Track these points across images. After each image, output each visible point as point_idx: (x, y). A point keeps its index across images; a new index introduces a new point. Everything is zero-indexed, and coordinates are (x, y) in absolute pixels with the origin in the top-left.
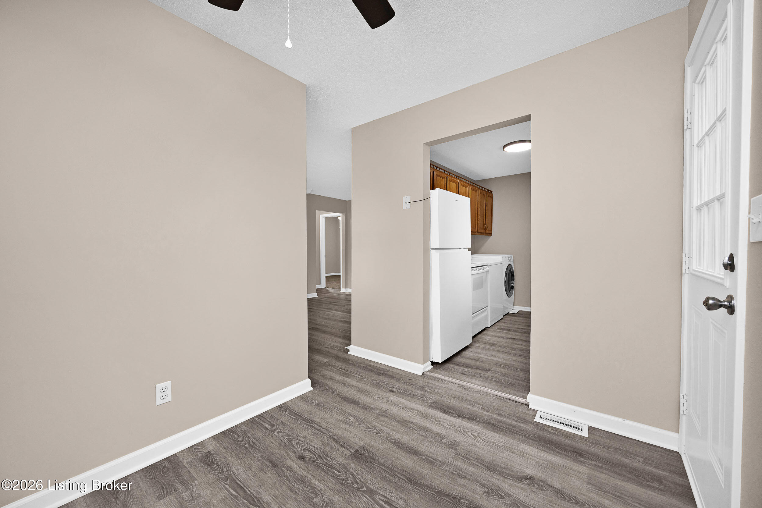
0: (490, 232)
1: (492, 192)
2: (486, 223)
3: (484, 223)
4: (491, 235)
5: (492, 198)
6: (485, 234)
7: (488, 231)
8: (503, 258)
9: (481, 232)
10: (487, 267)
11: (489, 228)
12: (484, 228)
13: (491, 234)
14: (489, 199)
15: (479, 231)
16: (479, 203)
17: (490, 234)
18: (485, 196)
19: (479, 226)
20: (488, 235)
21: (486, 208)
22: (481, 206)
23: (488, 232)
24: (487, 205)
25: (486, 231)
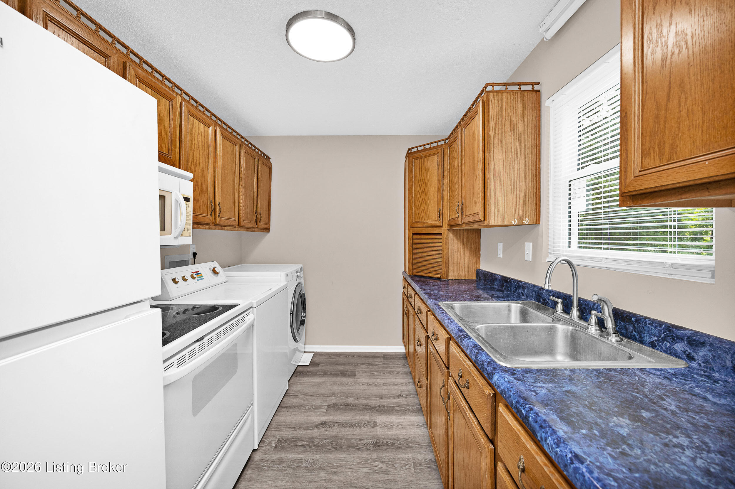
0: (266, 226)
1: (269, 158)
2: (259, 211)
3: (255, 209)
4: (269, 232)
5: (270, 168)
6: (256, 230)
7: (264, 224)
8: (287, 275)
9: (248, 226)
10: (248, 315)
11: (264, 219)
12: (255, 218)
13: (269, 229)
14: (263, 169)
15: (243, 224)
16: (242, 169)
17: (267, 230)
18: (256, 161)
19: (241, 215)
20: (264, 232)
21: (259, 183)
22: (247, 177)
23: (261, 225)
24: (260, 177)
25: (259, 224)
